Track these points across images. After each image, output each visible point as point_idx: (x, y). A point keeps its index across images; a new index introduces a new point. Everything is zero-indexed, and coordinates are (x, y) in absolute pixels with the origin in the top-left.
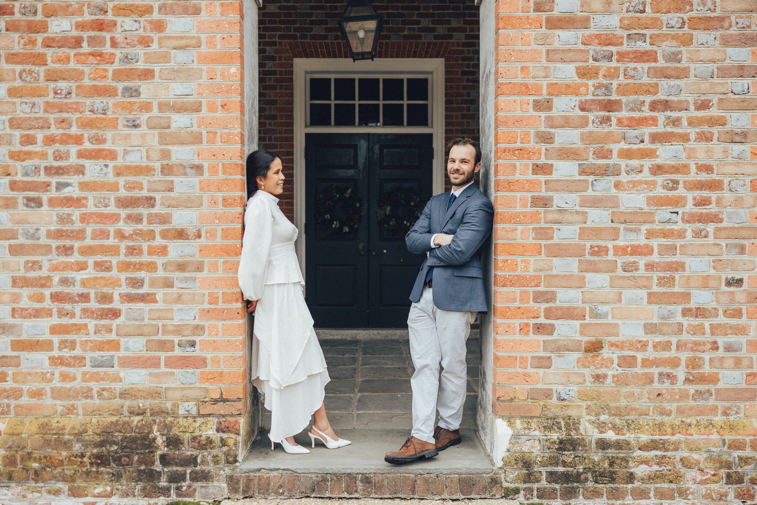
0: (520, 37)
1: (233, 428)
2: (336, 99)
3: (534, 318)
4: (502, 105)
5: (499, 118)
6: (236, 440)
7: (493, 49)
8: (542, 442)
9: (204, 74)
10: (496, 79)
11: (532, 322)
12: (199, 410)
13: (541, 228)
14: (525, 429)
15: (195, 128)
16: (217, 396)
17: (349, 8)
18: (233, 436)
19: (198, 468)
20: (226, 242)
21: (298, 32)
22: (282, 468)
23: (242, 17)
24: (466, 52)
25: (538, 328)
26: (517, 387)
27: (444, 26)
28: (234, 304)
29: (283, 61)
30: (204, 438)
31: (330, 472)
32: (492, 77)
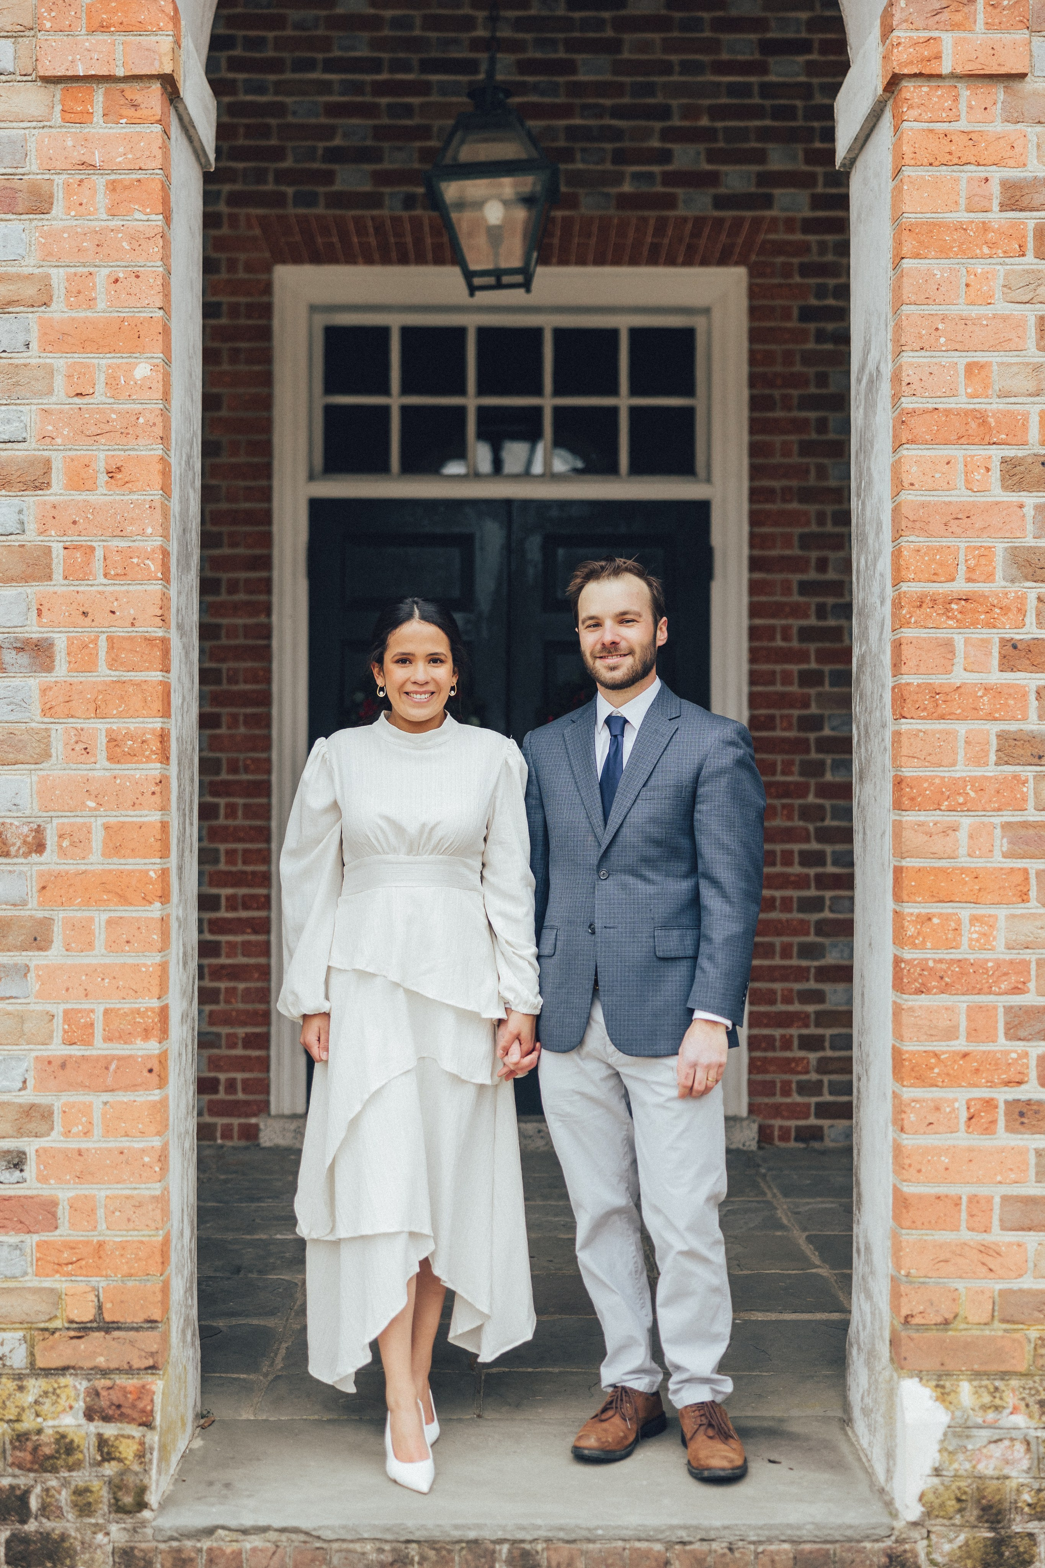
0: (964, 281)
1: (133, 1406)
2: (406, 390)
3: (1007, 1083)
4: (912, 472)
5: (904, 510)
6: (142, 1444)
7: (886, 308)
8: (1033, 1447)
9: (59, 382)
10: (896, 398)
11: (1003, 1095)
12: (32, 1354)
13: (1025, 825)
14: (984, 1408)
15: (31, 536)
16: (85, 1313)
17: (458, 135)
18: (135, 1431)
19: (31, 1526)
20: (116, 864)
21: (289, 184)
22: (278, 1523)
23: (168, 220)
24: (814, 248)
25: (1022, 1114)
26: (960, 1285)
27: (744, 168)
28: (139, 1042)
29: (241, 275)
30: (48, 1435)
31: (417, 1536)
32: (885, 389)
